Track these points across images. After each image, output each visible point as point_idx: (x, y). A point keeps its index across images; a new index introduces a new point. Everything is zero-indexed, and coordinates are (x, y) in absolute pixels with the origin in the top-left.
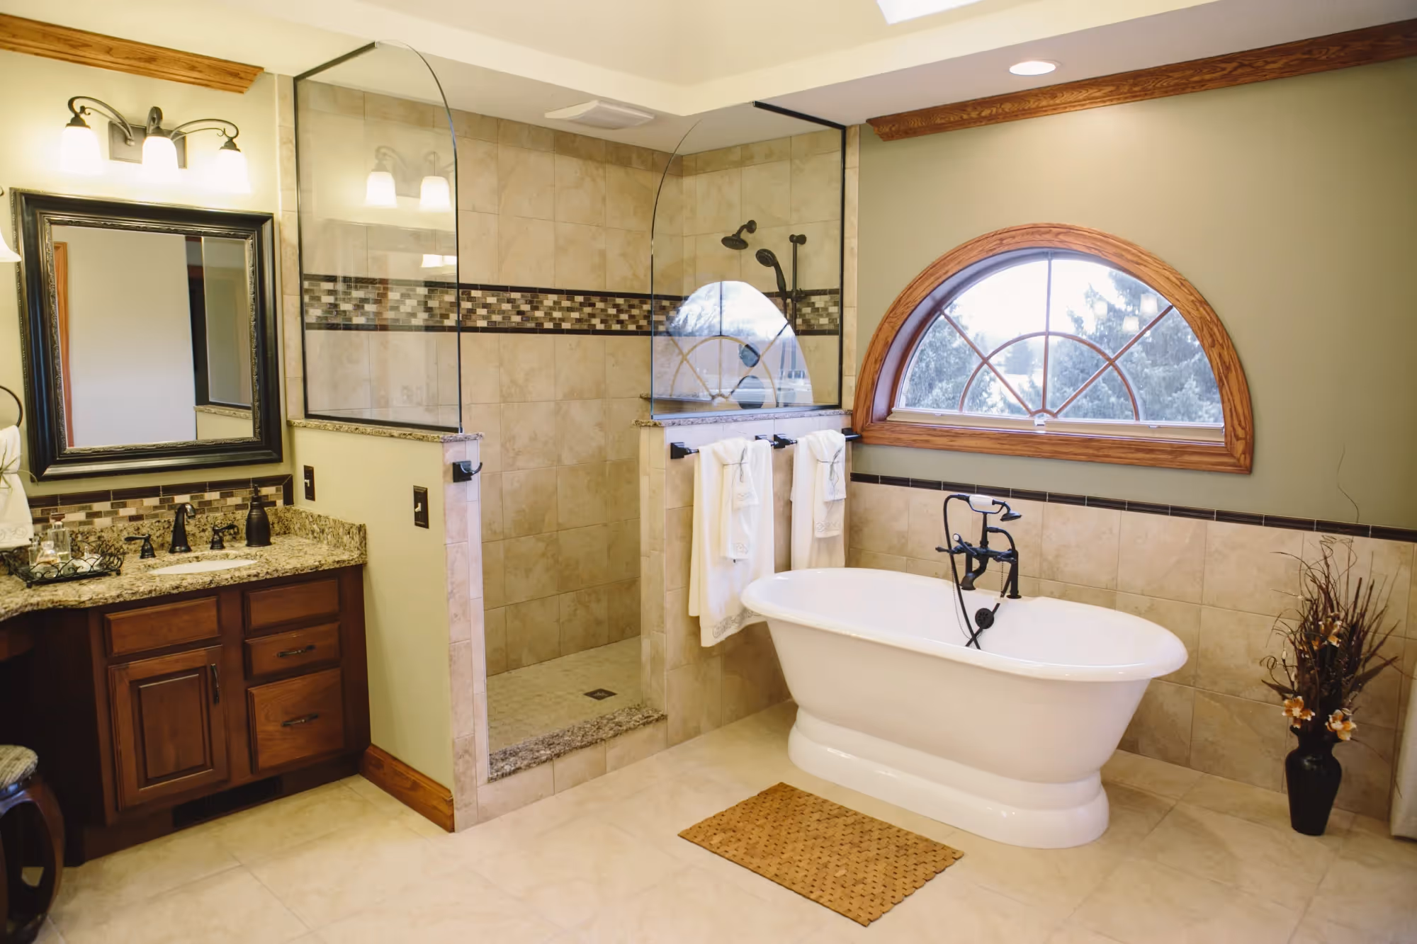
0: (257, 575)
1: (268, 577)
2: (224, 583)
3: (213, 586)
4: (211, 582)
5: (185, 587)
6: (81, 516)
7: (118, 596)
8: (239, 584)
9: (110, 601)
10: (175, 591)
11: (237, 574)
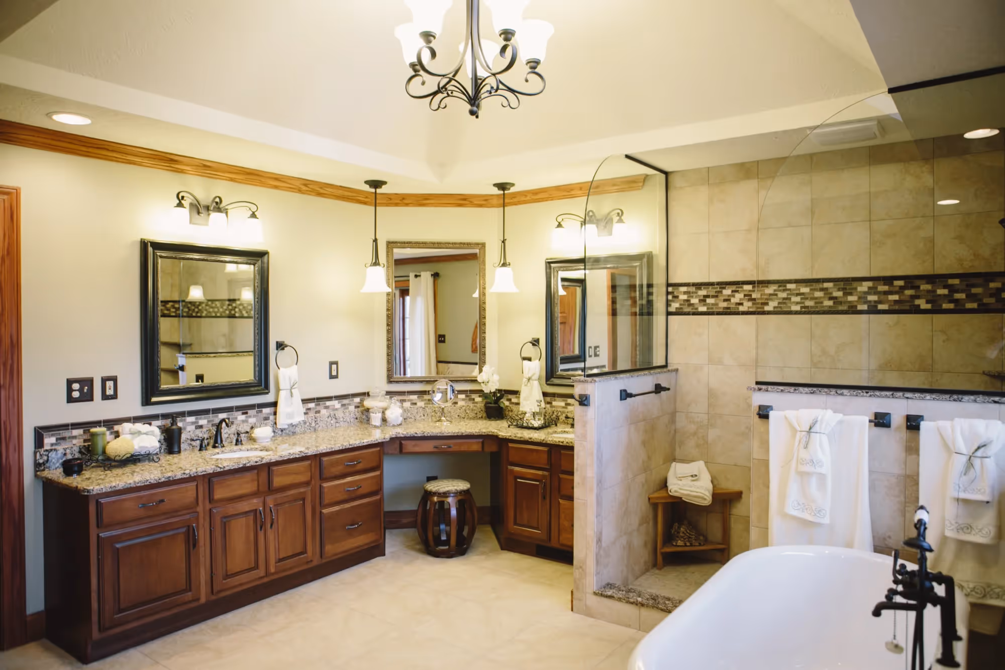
0: (562, 442)
1: (567, 444)
2: (549, 442)
3: (544, 442)
4: (543, 440)
5: (533, 439)
6: (563, 404)
7: (510, 436)
8: (555, 444)
9: (507, 437)
10: (530, 440)
11: (555, 439)
